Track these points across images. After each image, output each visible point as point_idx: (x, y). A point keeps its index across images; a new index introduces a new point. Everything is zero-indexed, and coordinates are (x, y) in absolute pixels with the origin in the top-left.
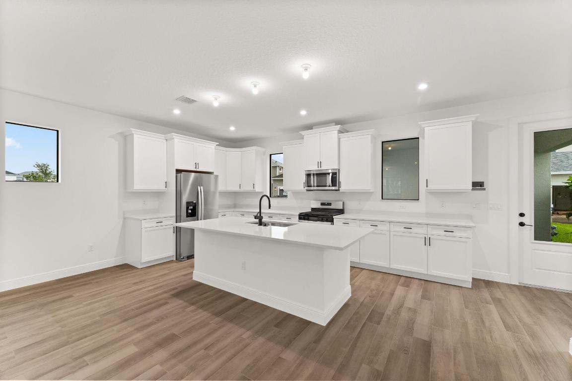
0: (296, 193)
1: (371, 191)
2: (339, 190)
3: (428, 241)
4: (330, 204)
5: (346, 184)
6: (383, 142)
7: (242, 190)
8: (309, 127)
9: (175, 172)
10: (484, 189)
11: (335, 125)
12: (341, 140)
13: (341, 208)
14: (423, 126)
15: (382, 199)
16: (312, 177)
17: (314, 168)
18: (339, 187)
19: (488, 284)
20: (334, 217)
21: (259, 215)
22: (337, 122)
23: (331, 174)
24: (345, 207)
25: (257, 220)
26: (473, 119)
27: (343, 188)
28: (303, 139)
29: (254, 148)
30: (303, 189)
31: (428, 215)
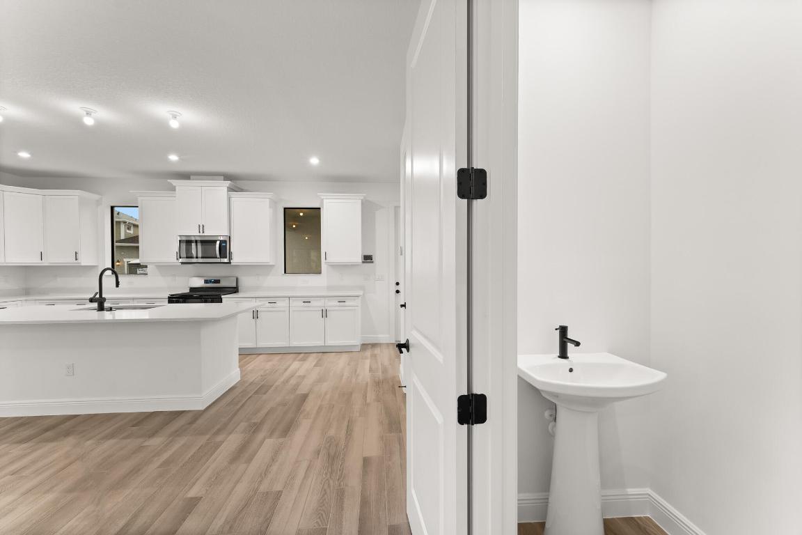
0: (163, 268)
1: (271, 264)
2: (230, 263)
3: (325, 313)
4: (217, 281)
5: (239, 253)
6: (285, 208)
7: (45, 263)
8: (186, 176)
10: (372, 262)
11: (224, 180)
12: (233, 199)
13: (234, 285)
14: (322, 197)
15: (285, 272)
16: (193, 245)
17: (193, 232)
18: (230, 259)
19: (374, 345)
20: (222, 296)
21: (98, 296)
22: (227, 177)
23: (218, 242)
24: (240, 284)
25: (95, 305)
26: (362, 198)
27: (236, 260)
28: (175, 190)
29: (78, 192)
30: (176, 261)
31: (329, 288)
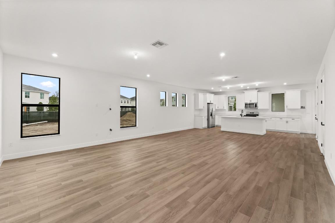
1: (268, 109)
3: (287, 122)
4: (254, 113)
5: (260, 106)
6: (272, 94)
7: (219, 109)
8: (247, 90)
9: (207, 104)
10: (305, 108)
12: (258, 94)
13: (258, 114)
14: (286, 91)
15: (272, 111)
16: (247, 105)
17: (248, 102)
18: (258, 108)
22: (256, 89)
23: (255, 104)
26: (301, 90)
28: (244, 93)
30: (244, 108)
31: (288, 115)
